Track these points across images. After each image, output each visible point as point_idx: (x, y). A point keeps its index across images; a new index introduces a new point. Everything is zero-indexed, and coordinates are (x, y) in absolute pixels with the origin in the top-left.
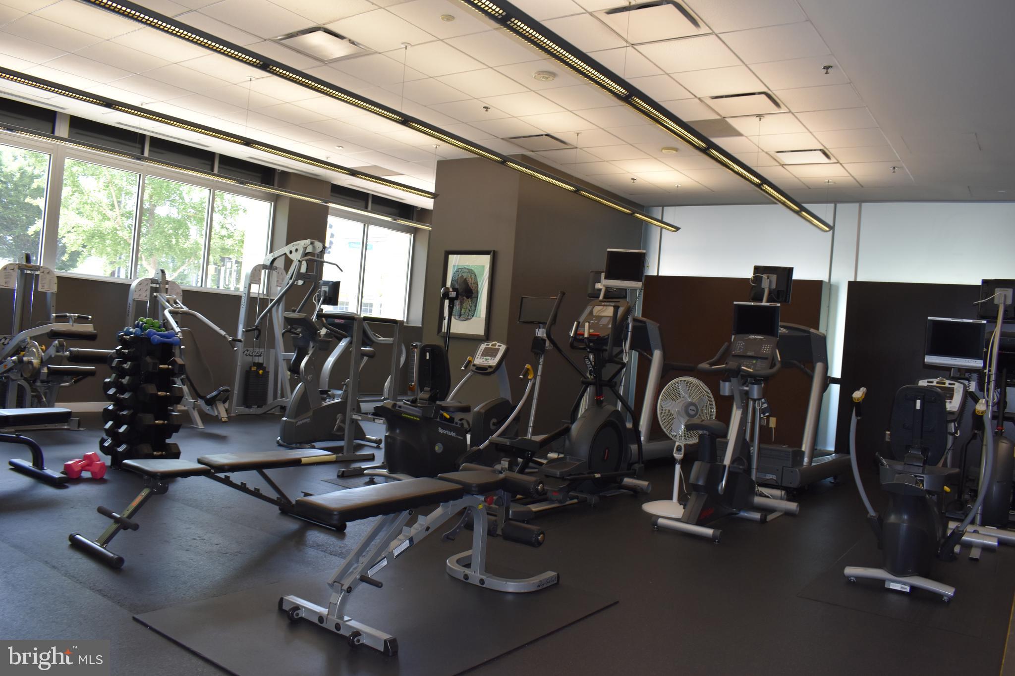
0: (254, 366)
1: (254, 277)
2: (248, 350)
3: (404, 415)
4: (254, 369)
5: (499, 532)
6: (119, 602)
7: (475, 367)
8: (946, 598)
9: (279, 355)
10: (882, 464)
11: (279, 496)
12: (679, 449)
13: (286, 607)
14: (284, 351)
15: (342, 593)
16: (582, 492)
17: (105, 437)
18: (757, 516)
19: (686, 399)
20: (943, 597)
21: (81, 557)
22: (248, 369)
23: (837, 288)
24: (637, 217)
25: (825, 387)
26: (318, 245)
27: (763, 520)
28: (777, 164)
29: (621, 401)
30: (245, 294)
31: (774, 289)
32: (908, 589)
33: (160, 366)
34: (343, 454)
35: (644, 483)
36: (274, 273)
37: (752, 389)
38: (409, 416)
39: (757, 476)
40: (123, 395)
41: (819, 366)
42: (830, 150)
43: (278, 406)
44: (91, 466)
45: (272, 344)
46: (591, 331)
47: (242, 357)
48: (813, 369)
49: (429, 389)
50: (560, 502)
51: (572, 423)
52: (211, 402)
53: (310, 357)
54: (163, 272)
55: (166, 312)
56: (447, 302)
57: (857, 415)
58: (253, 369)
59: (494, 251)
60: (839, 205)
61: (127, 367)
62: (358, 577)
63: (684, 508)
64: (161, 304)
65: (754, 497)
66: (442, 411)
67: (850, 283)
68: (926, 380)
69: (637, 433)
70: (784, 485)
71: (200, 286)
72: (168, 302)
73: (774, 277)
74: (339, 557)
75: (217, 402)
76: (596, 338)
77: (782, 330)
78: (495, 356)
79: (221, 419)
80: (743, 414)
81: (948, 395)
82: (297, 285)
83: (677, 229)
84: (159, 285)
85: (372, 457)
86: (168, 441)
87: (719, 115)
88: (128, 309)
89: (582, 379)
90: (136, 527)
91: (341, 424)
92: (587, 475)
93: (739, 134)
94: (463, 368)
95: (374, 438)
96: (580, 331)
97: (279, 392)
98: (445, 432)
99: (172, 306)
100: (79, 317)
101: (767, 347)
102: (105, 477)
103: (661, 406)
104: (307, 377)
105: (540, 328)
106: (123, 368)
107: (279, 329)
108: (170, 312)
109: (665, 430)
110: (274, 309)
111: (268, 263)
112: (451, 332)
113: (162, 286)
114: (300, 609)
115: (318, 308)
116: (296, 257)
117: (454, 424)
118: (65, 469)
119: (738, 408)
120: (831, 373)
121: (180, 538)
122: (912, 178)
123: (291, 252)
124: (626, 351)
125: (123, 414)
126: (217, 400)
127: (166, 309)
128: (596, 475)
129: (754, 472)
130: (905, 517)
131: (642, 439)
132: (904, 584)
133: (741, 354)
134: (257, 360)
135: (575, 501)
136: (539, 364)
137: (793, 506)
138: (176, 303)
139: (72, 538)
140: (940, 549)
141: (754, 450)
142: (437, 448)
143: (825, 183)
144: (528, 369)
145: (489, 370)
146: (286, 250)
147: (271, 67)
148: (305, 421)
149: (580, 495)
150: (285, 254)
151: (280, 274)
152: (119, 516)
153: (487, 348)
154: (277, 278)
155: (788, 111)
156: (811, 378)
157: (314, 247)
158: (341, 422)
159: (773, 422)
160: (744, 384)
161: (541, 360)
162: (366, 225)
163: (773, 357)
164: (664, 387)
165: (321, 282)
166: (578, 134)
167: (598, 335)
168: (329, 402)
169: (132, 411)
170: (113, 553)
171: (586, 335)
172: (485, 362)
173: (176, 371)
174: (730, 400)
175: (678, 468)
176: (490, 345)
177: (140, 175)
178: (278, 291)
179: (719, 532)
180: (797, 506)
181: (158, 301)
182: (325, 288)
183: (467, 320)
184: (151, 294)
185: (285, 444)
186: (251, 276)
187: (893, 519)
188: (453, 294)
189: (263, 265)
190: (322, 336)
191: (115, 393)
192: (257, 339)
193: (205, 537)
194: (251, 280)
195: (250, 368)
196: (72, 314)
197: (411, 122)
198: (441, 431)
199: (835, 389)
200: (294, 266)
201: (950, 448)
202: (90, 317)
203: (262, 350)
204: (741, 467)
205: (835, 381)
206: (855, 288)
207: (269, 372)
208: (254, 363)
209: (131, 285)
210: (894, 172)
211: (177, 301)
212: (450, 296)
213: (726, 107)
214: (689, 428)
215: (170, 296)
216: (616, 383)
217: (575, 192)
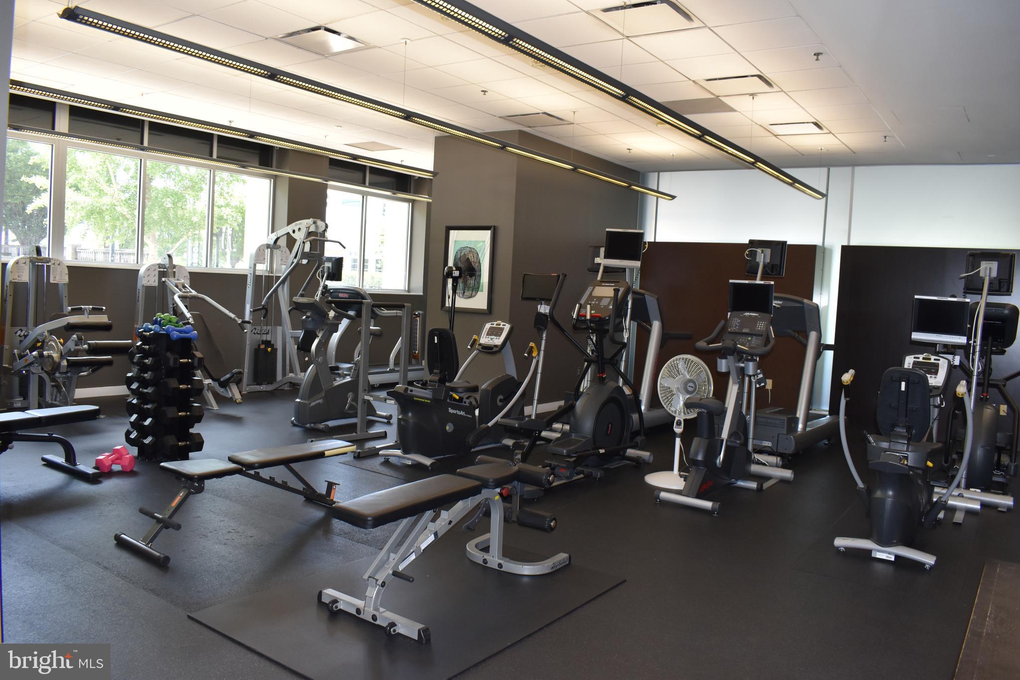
0: (262, 344)
1: (259, 257)
2: (255, 329)
3: (416, 399)
4: (263, 347)
5: (514, 518)
6: (172, 601)
7: (481, 347)
8: (927, 566)
9: (287, 332)
10: (869, 442)
11: (305, 487)
12: (679, 423)
13: (325, 600)
14: (291, 329)
15: (376, 587)
16: (587, 466)
17: (131, 430)
18: (753, 485)
19: (684, 376)
20: (925, 565)
21: (128, 557)
22: (257, 347)
23: (831, 251)
24: (634, 190)
25: (818, 355)
26: (320, 223)
27: (760, 489)
28: (771, 135)
29: (622, 377)
30: (251, 274)
31: (768, 263)
32: (892, 558)
33: (181, 361)
34: (356, 433)
35: (645, 455)
36: (277, 252)
37: (747, 366)
38: (420, 400)
39: (754, 443)
40: (146, 389)
41: (813, 335)
42: (821, 122)
43: (287, 383)
44: (121, 460)
45: (279, 322)
46: (593, 312)
47: (250, 337)
48: (807, 337)
49: (438, 371)
50: (567, 478)
51: (577, 400)
52: (224, 385)
53: (320, 340)
54: (169, 256)
55: (176, 298)
56: (450, 281)
57: (846, 397)
58: (261, 347)
59: (494, 226)
60: (832, 169)
61: (149, 363)
62: (391, 572)
63: (684, 481)
64: (170, 289)
65: (751, 465)
66: (451, 392)
67: (843, 247)
68: (913, 356)
69: (639, 403)
70: (780, 450)
71: (205, 266)
72: (177, 286)
73: (768, 251)
74: (366, 545)
75: (231, 384)
76: (597, 319)
77: (776, 303)
78: (500, 336)
79: (236, 400)
80: (739, 389)
81: (933, 371)
82: (301, 264)
83: (673, 197)
84: (165, 271)
85: (384, 435)
86: (191, 431)
87: (712, 94)
88: (138, 295)
89: (584, 357)
90: (178, 527)
91: (353, 403)
92: (591, 452)
93: (732, 110)
94: (469, 347)
95: (385, 414)
96: (582, 312)
97: (288, 368)
98: (455, 412)
99: (180, 290)
100: (93, 308)
101: (762, 324)
102: (135, 469)
103: (661, 384)
104: (318, 359)
105: (541, 304)
106: (145, 364)
107: (285, 308)
108: (180, 297)
109: (665, 406)
110: (280, 289)
111: (272, 242)
112: (456, 306)
113: (170, 270)
114: (338, 602)
115: (322, 284)
116: (299, 236)
117: (463, 404)
118: (96, 464)
119: (734, 383)
120: (825, 340)
121: (216, 532)
122: (903, 145)
123: (294, 232)
124: (626, 327)
125: (147, 408)
126: (231, 382)
127: (175, 294)
128: (600, 450)
129: (750, 441)
130: (890, 493)
131: (643, 408)
132: (890, 553)
133: (737, 331)
134: (264, 338)
135: (582, 476)
136: (542, 339)
137: (788, 474)
138: (184, 287)
139: (118, 538)
140: (924, 517)
141: (751, 419)
142: (447, 428)
143: (818, 150)
144: (532, 347)
145: (495, 349)
146: (289, 229)
147: (278, 76)
148: (318, 402)
149: (586, 470)
150: (289, 233)
151: (284, 252)
152: (161, 517)
153: (493, 327)
154: (281, 257)
155: (780, 90)
156: (804, 347)
157: (317, 227)
158: (352, 401)
159: (769, 384)
160: (740, 361)
161: (544, 335)
162: (365, 197)
163: (768, 334)
164: (664, 365)
165: (324, 259)
166: (574, 112)
167: (599, 316)
168: (339, 381)
169: (156, 405)
170: (160, 553)
171: (588, 317)
172: (490, 341)
173: (196, 364)
174: (727, 375)
175: (678, 441)
176: (495, 324)
177: (141, 160)
178: (283, 270)
179: (717, 505)
180: (792, 473)
181: (166, 286)
182: (328, 265)
183: (470, 297)
184: (160, 279)
185: (300, 424)
186: (256, 256)
187: (878, 494)
188: (456, 273)
189: (267, 244)
190: (331, 318)
191: (138, 388)
192: (264, 318)
193: (239, 530)
194: (256, 260)
195: (259, 346)
196: (87, 306)
197: (413, 117)
198: (451, 411)
199: (829, 355)
200: (298, 244)
201: (936, 417)
202: (104, 308)
203: (269, 328)
204: (738, 442)
205: (828, 347)
206: (848, 252)
207: (277, 349)
208: (262, 341)
209: (139, 270)
210: (885, 141)
211: (186, 285)
212: (454, 275)
213: (719, 88)
214: (688, 405)
215: (178, 280)
216: (617, 360)
217: (573, 170)
